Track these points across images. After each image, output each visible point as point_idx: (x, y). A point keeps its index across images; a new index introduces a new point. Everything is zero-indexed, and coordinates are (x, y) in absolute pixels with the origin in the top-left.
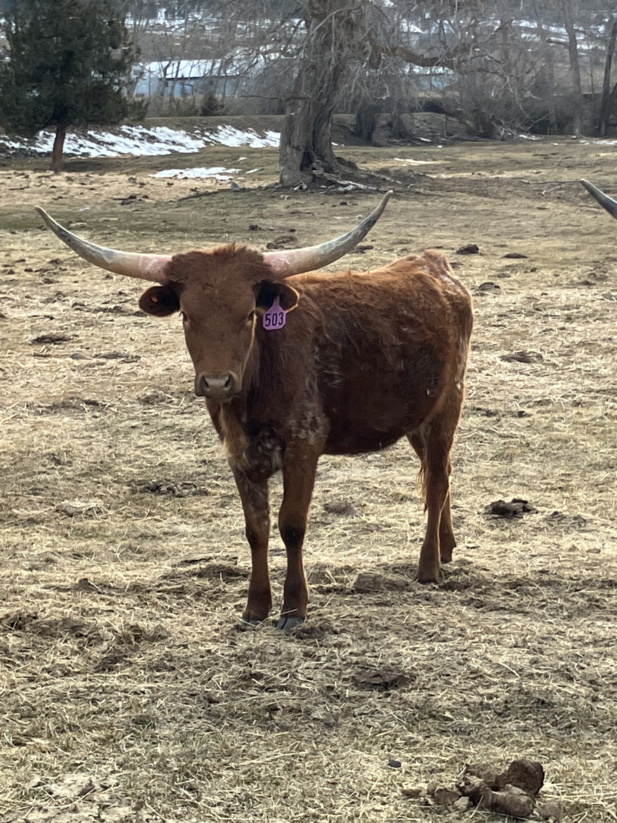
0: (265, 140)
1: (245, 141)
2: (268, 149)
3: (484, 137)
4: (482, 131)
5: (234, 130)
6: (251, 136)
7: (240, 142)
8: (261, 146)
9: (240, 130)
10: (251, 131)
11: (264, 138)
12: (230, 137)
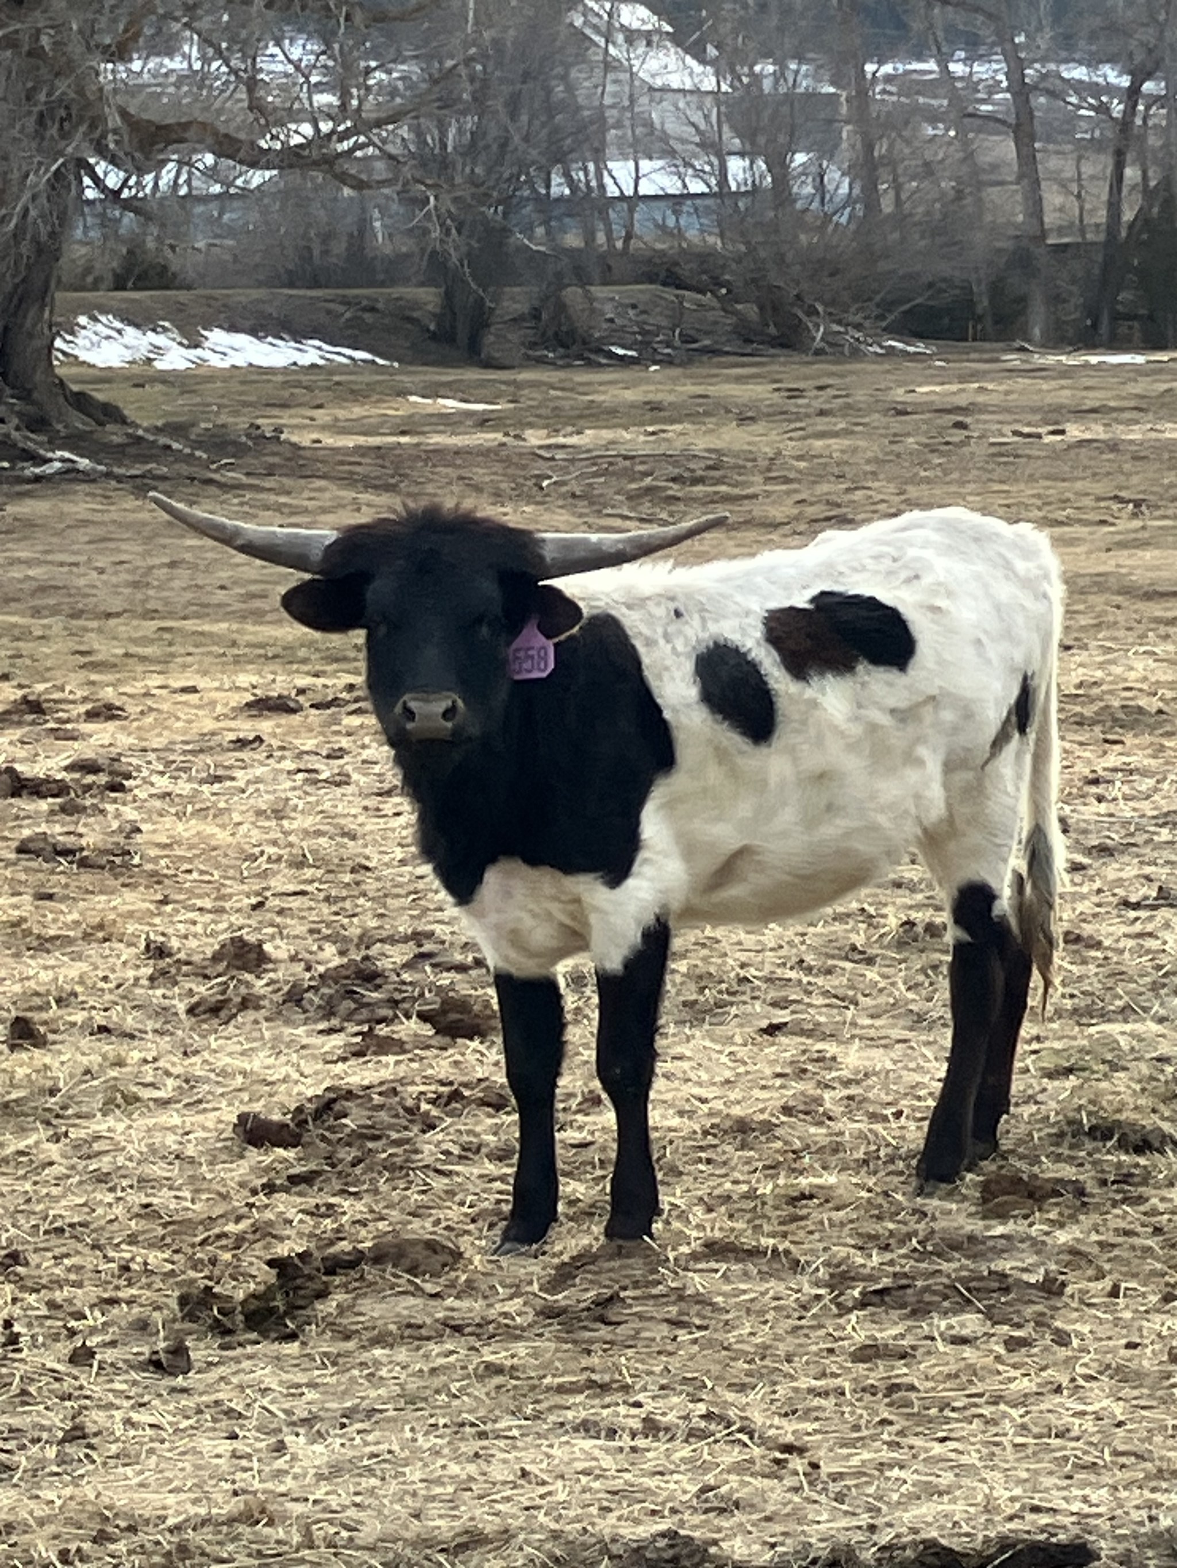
0: (199, 352)
1: (143, 352)
2: (201, 371)
3: (783, 346)
4: (772, 330)
5: (118, 324)
6: (160, 340)
7: (128, 356)
8: (182, 365)
9: (137, 326)
10: (165, 330)
11: (197, 346)
12: (104, 343)
